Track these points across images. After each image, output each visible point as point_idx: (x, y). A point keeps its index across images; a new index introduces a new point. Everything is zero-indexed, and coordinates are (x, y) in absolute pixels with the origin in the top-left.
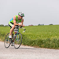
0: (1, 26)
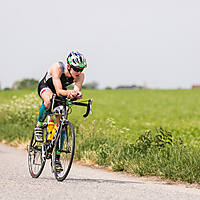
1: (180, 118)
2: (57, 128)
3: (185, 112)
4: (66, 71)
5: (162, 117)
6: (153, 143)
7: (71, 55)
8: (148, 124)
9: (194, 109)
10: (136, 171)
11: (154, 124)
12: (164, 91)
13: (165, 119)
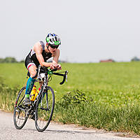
0: (8, 62)
1: (92, 83)
2: (39, 92)
3: (95, 79)
4: (46, 48)
5: (79, 82)
6: (72, 101)
7: (48, 36)
8: (69, 88)
9: (102, 77)
10: (61, 121)
11: (73, 87)
12: (81, 65)
13: (81, 84)
